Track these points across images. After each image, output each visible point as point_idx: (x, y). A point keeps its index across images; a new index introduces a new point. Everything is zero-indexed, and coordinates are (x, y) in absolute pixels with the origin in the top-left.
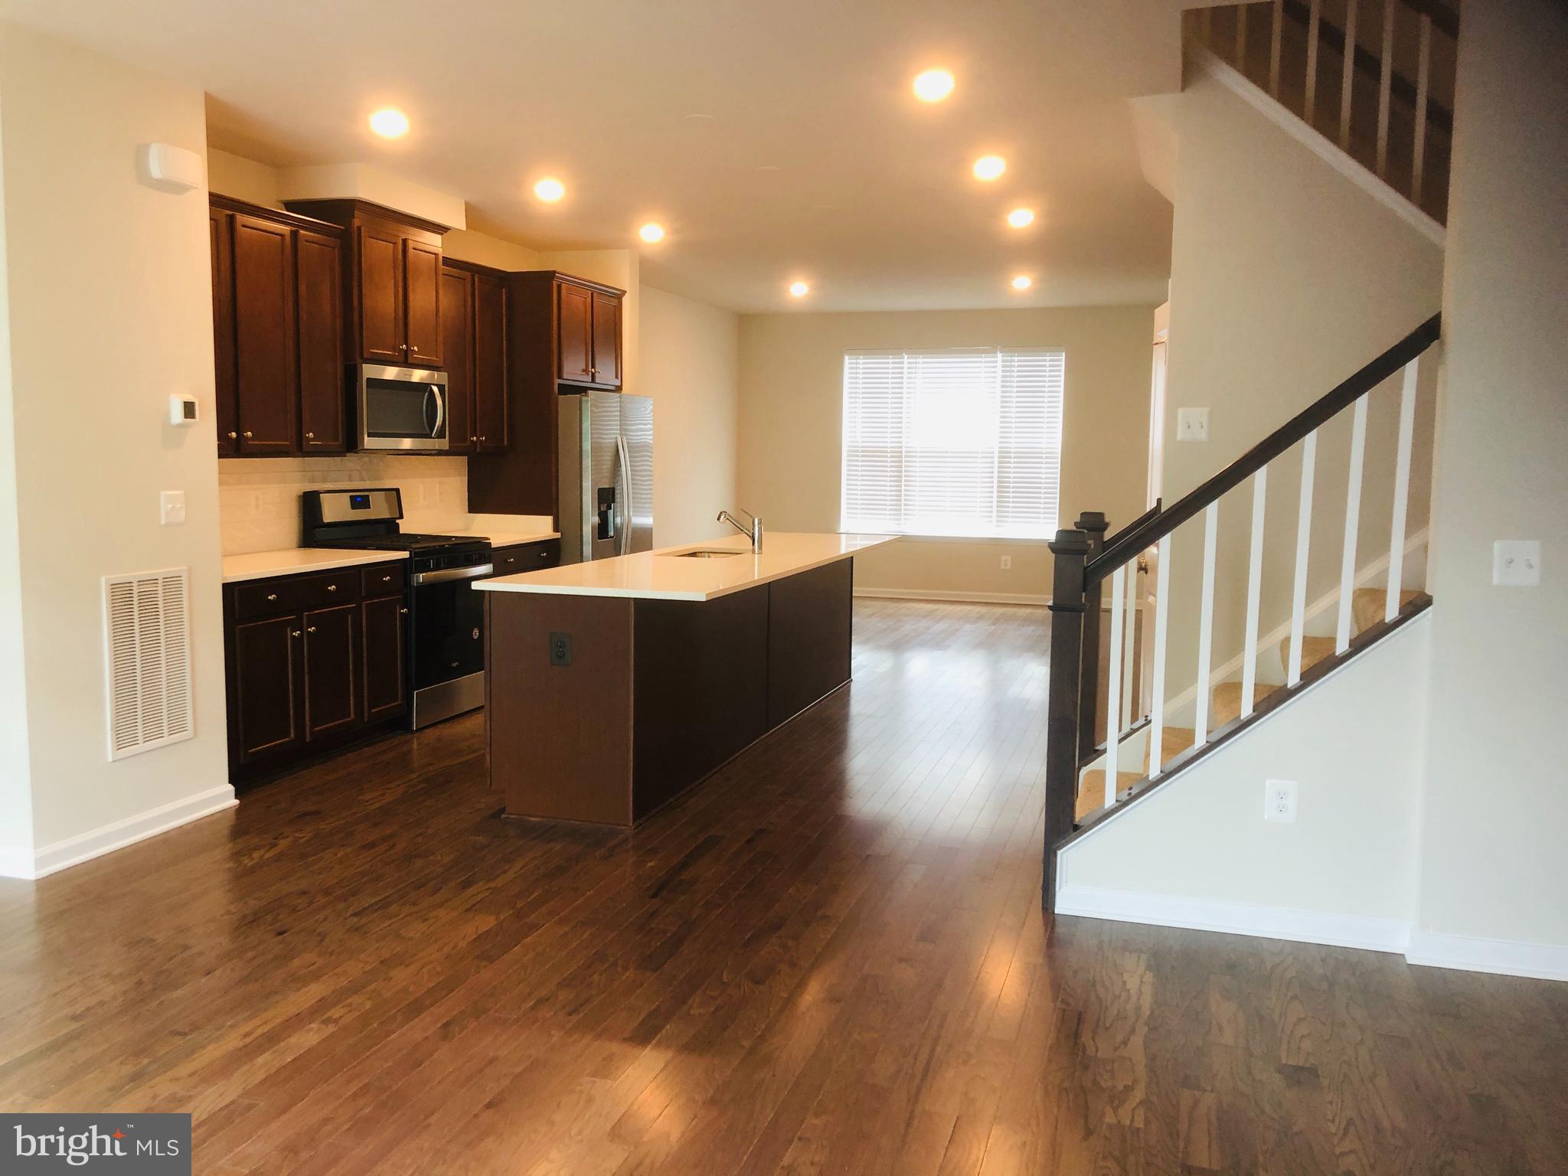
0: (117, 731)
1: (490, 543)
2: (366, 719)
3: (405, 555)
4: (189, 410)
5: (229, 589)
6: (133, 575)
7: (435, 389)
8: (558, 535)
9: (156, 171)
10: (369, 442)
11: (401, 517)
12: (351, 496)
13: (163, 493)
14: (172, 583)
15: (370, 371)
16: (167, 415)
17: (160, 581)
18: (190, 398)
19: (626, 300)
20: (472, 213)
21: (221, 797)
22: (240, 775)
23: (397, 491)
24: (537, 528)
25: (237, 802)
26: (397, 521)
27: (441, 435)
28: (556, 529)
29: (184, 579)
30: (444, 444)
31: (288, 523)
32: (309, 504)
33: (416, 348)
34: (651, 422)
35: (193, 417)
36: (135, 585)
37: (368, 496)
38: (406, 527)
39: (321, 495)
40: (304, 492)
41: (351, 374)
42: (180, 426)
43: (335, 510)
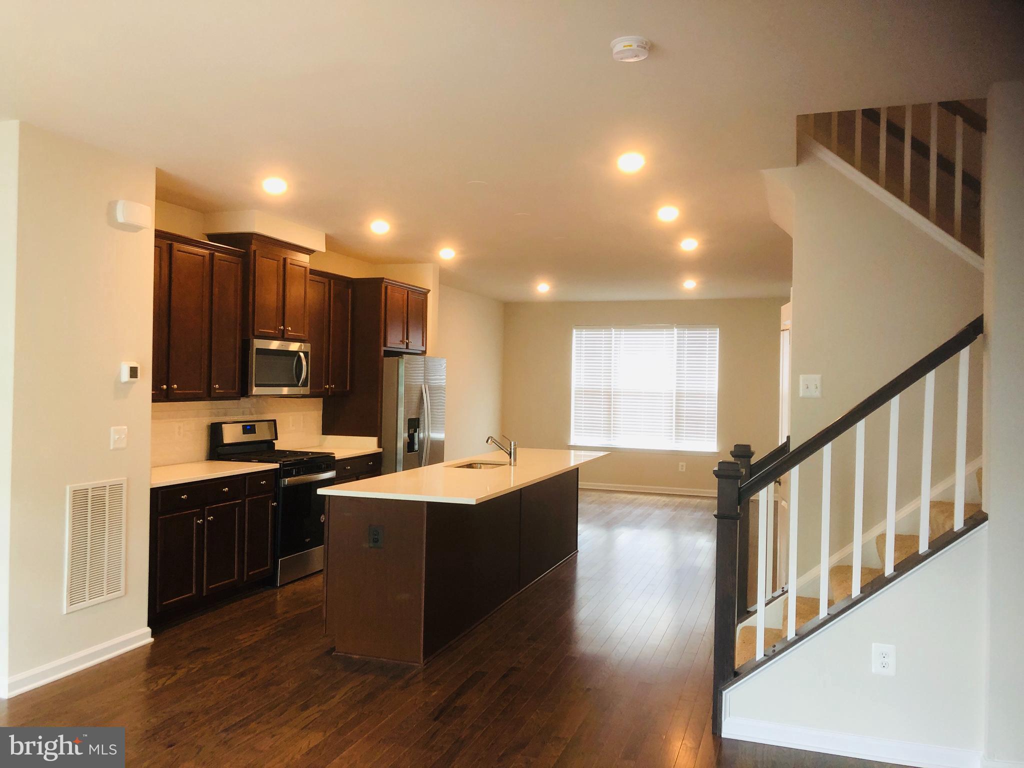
0: (71, 592)
1: (335, 457)
2: (245, 579)
3: (277, 466)
4: (134, 372)
5: (155, 492)
6: (88, 484)
7: (302, 355)
8: (381, 450)
9: (120, 218)
10: (255, 390)
11: (276, 439)
12: (243, 426)
13: (112, 428)
14: (116, 489)
15: (259, 344)
16: (119, 375)
17: (108, 488)
18: (134, 365)
19: (430, 296)
20: (330, 241)
21: (142, 636)
22: (153, 622)
23: (275, 421)
24: (366, 445)
25: (152, 640)
26: (274, 441)
27: (305, 384)
28: (380, 446)
29: (125, 485)
30: (307, 390)
31: (200, 443)
32: (215, 431)
33: (290, 328)
34: (445, 374)
35: (136, 377)
36: (90, 491)
37: (255, 425)
38: (279, 445)
39: (223, 425)
40: (212, 424)
41: (246, 346)
42: (126, 383)
43: (232, 434)
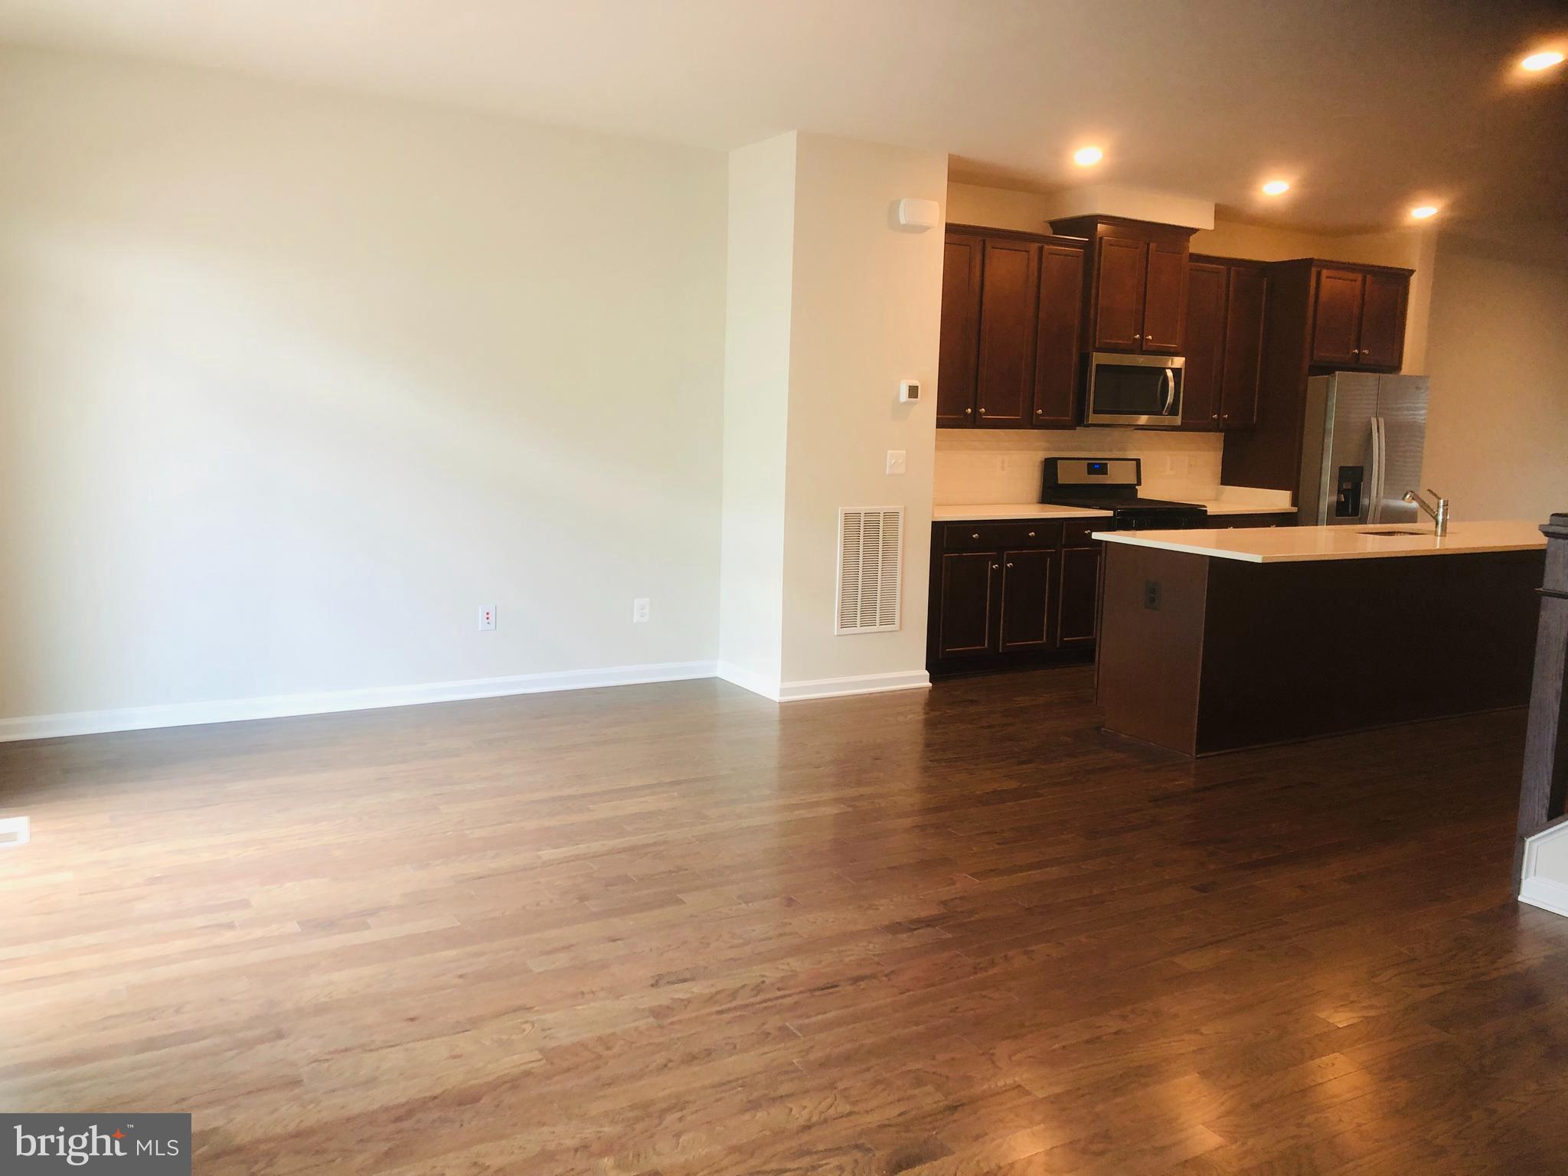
0: (842, 615)
1: (1206, 511)
2: (1058, 646)
3: (1110, 513)
4: (913, 392)
5: (938, 528)
6: (863, 509)
7: (1169, 373)
8: (1295, 510)
9: (903, 221)
10: (1093, 418)
11: (1139, 483)
12: (1088, 464)
13: (889, 452)
14: (891, 516)
15: (1099, 358)
16: (898, 396)
17: (882, 515)
18: (915, 383)
20: (1222, 213)
21: (919, 678)
22: (935, 664)
23: (1138, 461)
24: (1279, 500)
25: (931, 685)
26: (1137, 487)
27: (1173, 411)
28: (1294, 503)
29: (901, 515)
30: (1178, 420)
33: (1150, 337)
34: (1426, 405)
35: (916, 396)
36: (862, 515)
37: (1107, 464)
38: (1143, 493)
39: (1059, 461)
40: (1046, 459)
41: (1085, 359)
42: (905, 403)
43: (1067, 476)
